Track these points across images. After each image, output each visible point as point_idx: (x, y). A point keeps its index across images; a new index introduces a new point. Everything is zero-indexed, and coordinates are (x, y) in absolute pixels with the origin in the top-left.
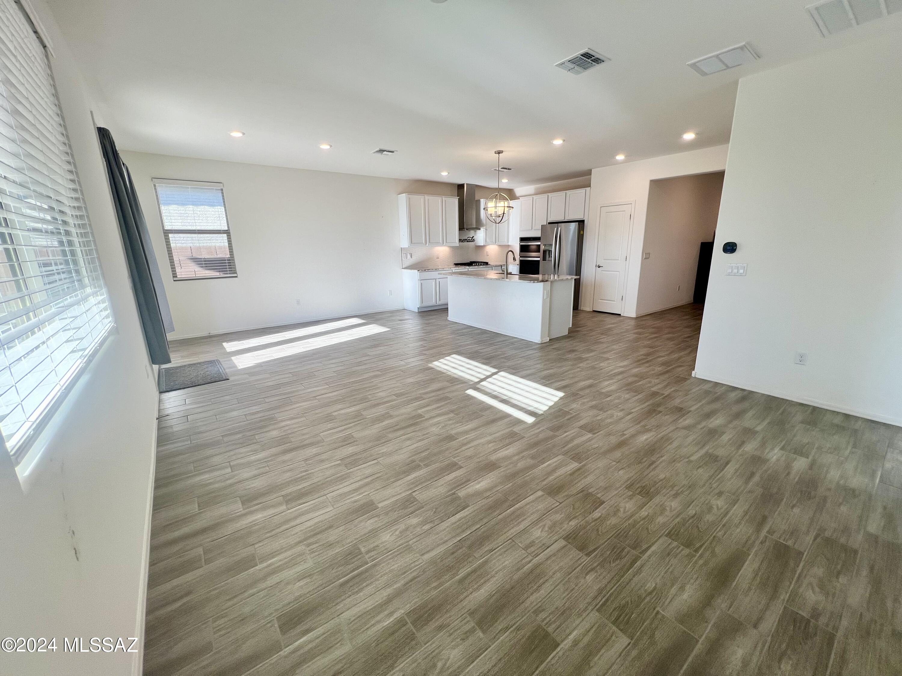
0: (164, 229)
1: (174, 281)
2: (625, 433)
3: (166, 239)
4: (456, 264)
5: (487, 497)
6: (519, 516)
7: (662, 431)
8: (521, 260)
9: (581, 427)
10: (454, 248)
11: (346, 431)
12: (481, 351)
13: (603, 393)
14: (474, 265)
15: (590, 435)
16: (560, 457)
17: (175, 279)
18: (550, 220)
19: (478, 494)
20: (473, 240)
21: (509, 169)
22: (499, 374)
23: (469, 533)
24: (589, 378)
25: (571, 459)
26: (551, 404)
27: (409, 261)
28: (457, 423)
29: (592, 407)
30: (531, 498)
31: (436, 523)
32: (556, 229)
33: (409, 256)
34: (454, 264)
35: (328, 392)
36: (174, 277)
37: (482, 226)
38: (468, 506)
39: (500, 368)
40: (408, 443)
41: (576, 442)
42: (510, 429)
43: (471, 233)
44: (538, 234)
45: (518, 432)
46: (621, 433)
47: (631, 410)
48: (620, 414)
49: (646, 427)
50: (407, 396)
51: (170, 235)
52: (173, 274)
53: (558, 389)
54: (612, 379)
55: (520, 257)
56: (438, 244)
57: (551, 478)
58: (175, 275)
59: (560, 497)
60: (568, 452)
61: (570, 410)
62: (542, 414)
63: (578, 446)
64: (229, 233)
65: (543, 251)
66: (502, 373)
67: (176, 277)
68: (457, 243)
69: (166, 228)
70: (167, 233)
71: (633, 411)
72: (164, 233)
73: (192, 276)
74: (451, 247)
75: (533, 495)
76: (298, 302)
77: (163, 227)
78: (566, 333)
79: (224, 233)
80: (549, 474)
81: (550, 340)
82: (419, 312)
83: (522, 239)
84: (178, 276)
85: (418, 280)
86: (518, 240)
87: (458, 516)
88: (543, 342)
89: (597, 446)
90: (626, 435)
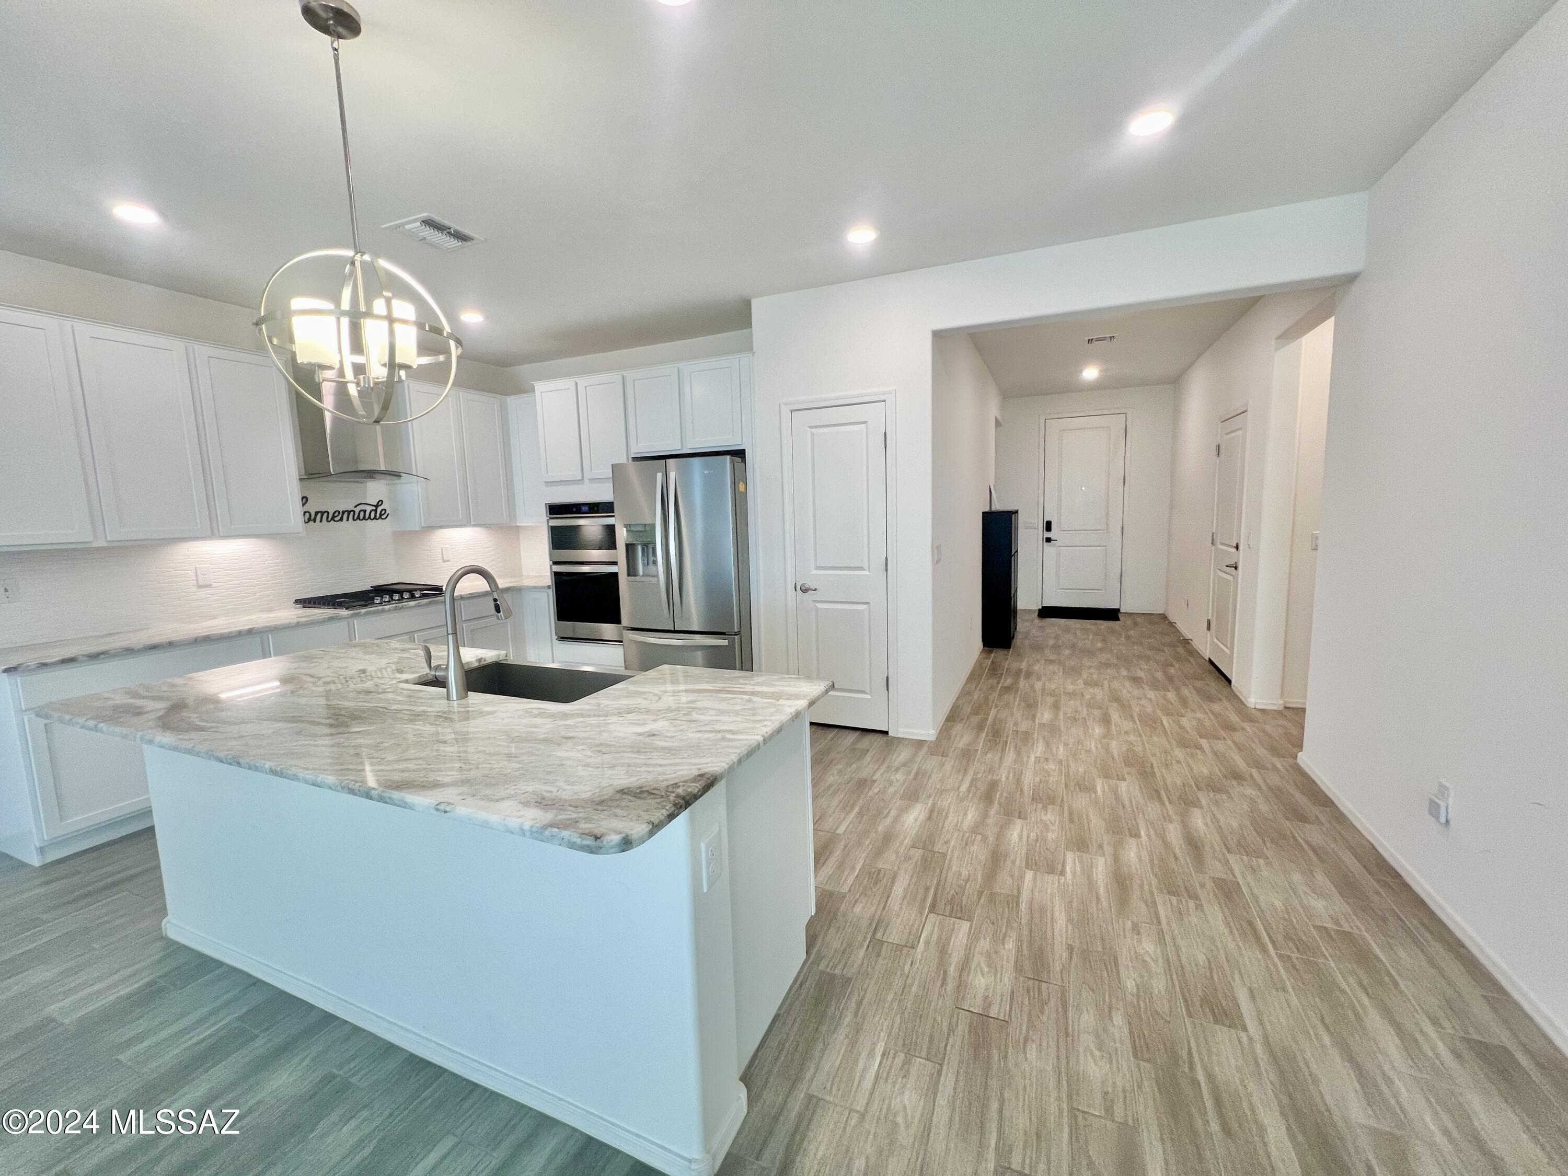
4: (306, 603)
8: (557, 574)
14: (380, 603)
18: (637, 450)
32: (659, 475)
34: (297, 602)
43: (372, 490)
44: (603, 494)
55: (555, 563)
65: (627, 545)
83: (555, 510)
86: (543, 512)
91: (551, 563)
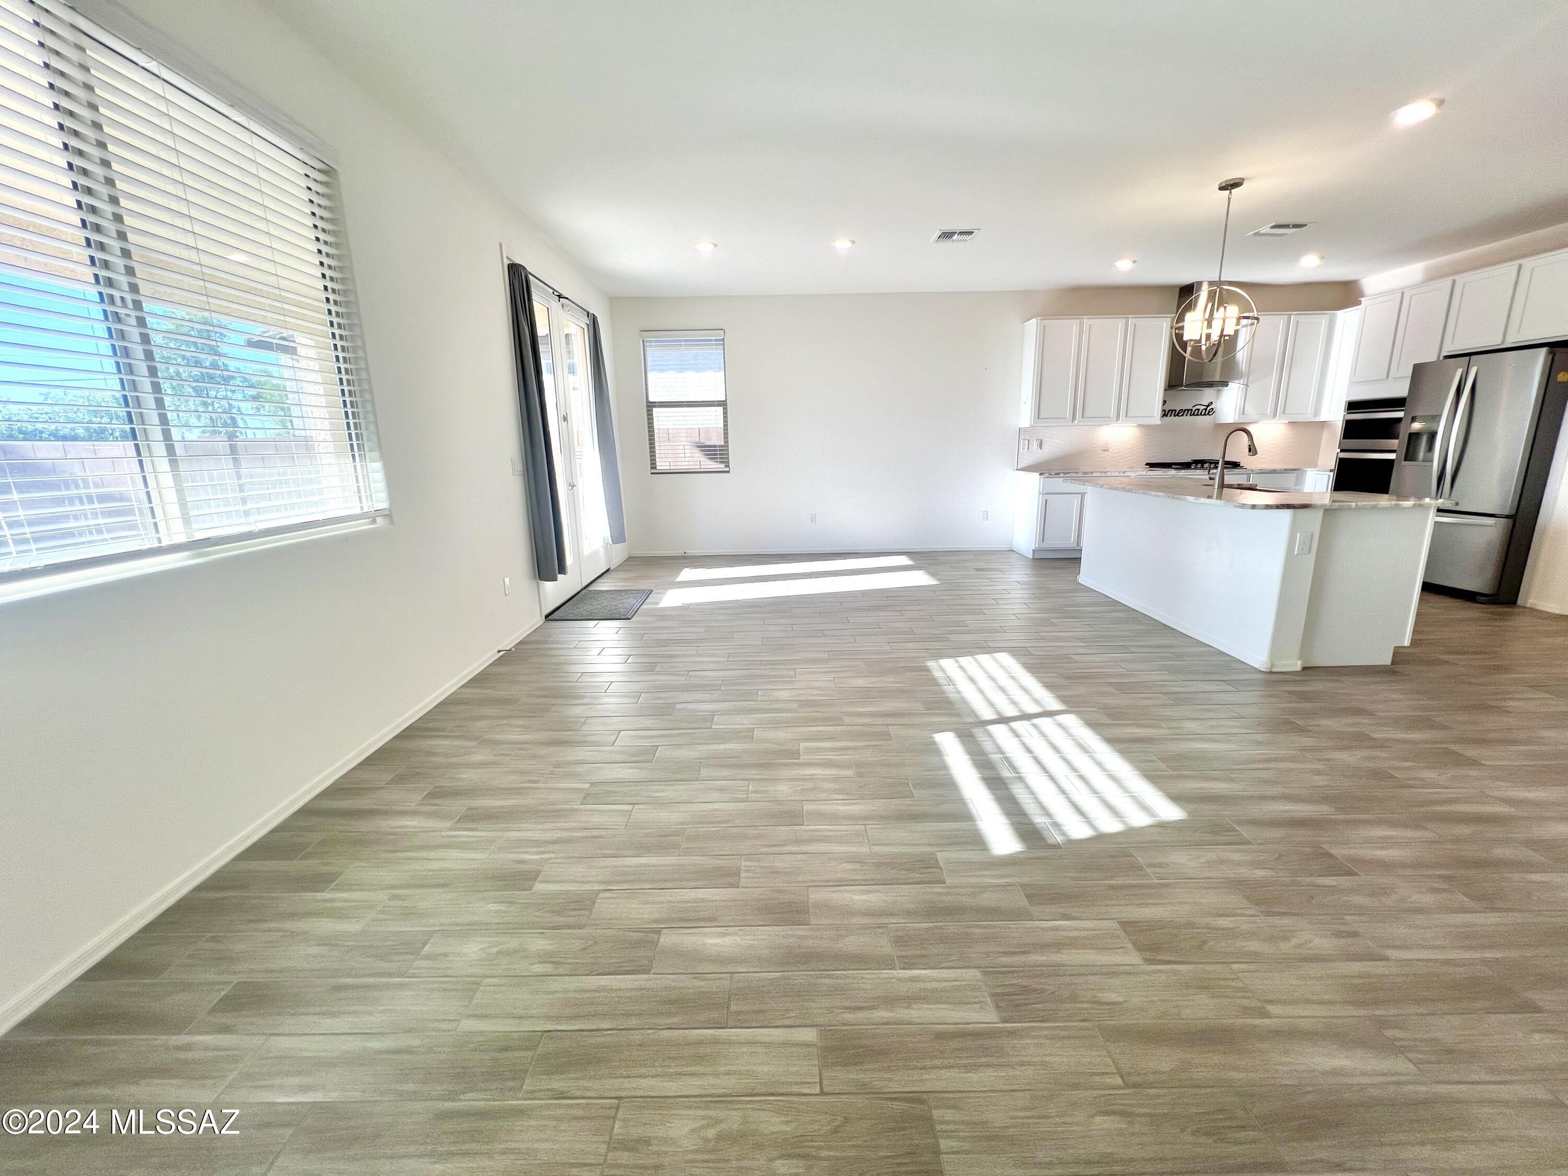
0: (648, 402)
1: (652, 473)
2: (1270, 1008)
3: (648, 415)
4: (1152, 465)
5: (697, 975)
6: (700, 1059)
7: (1456, 1077)
8: (1342, 459)
9: (1126, 925)
10: (1148, 429)
11: (656, 740)
12: (1076, 658)
13: (1329, 855)
14: (1195, 469)
15: (1133, 958)
16: (973, 974)
17: (653, 471)
18: (1448, 349)
19: (694, 957)
20: (1208, 411)
21: (1296, 226)
22: (1061, 718)
23: (577, 1028)
24: (1326, 800)
25: (993, 995)
26: (1110, 826)
27: (1034, 455)
28: (841, 792)
29: (1238, 885)
30: (778, 1034)
31: (560, 970)
32: (1462, 370)
33: (1035, 445)
34: (1147, 464)
35: (715, 668)
36: (652, 468)
37: (1237, 379)
38: (646, 971)
39: (1072, 704)
40: (716, 796)
41: (1064, 957)
42: (929, 849)
43: (1207, 396)
44: (1400, 390)
45: (942, 865)
46: (1255, 1004)
47: (1388, 947)
48: (1323, 943)
49: (1389, 1033)
50: (818, 709)
51: (655, 410)
52: (652, 464)
53: (1176, 798)
54: (1418, 827)
55: (1342, 451)
56: (1104, 419)
57: (883, 1014)
58: (653, 466)
59: (842, 1077)
60: (1013, 972)
61: (1151, 865)
62: (1057, 846)
63: (1056, 970)
64: (726, 405)
65: (1411, 434)
66: (1070, 720)
67: (655, 468)
68: (1156, 417)
69: (651, 399)
70: (651, 406)
71: (1393, 954)
72: (648, 406)
73: (696, 467)
74: (1140, 426)
75: (788, 1030)
76: (813, 519)
77: (647, 398)
78: (1386, 659)
79: (719, 405)
80: (891, 1001)
81: (1304, 669)
82: (1034, 559)
83: (1354, 406)
84: (658, 468)
85: (1040, 493)
86: (1342, 406)
87: (605, 981)
88: (1274, 670)
89: (1121, 999)
90: (1266, 1015)
91: (1339, 450)
